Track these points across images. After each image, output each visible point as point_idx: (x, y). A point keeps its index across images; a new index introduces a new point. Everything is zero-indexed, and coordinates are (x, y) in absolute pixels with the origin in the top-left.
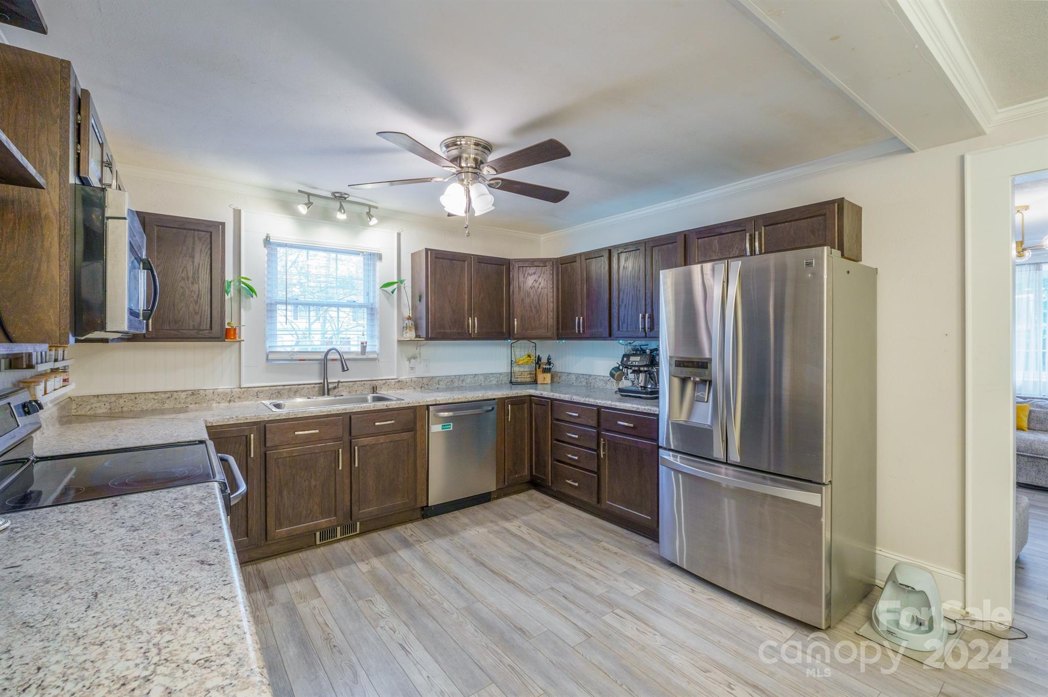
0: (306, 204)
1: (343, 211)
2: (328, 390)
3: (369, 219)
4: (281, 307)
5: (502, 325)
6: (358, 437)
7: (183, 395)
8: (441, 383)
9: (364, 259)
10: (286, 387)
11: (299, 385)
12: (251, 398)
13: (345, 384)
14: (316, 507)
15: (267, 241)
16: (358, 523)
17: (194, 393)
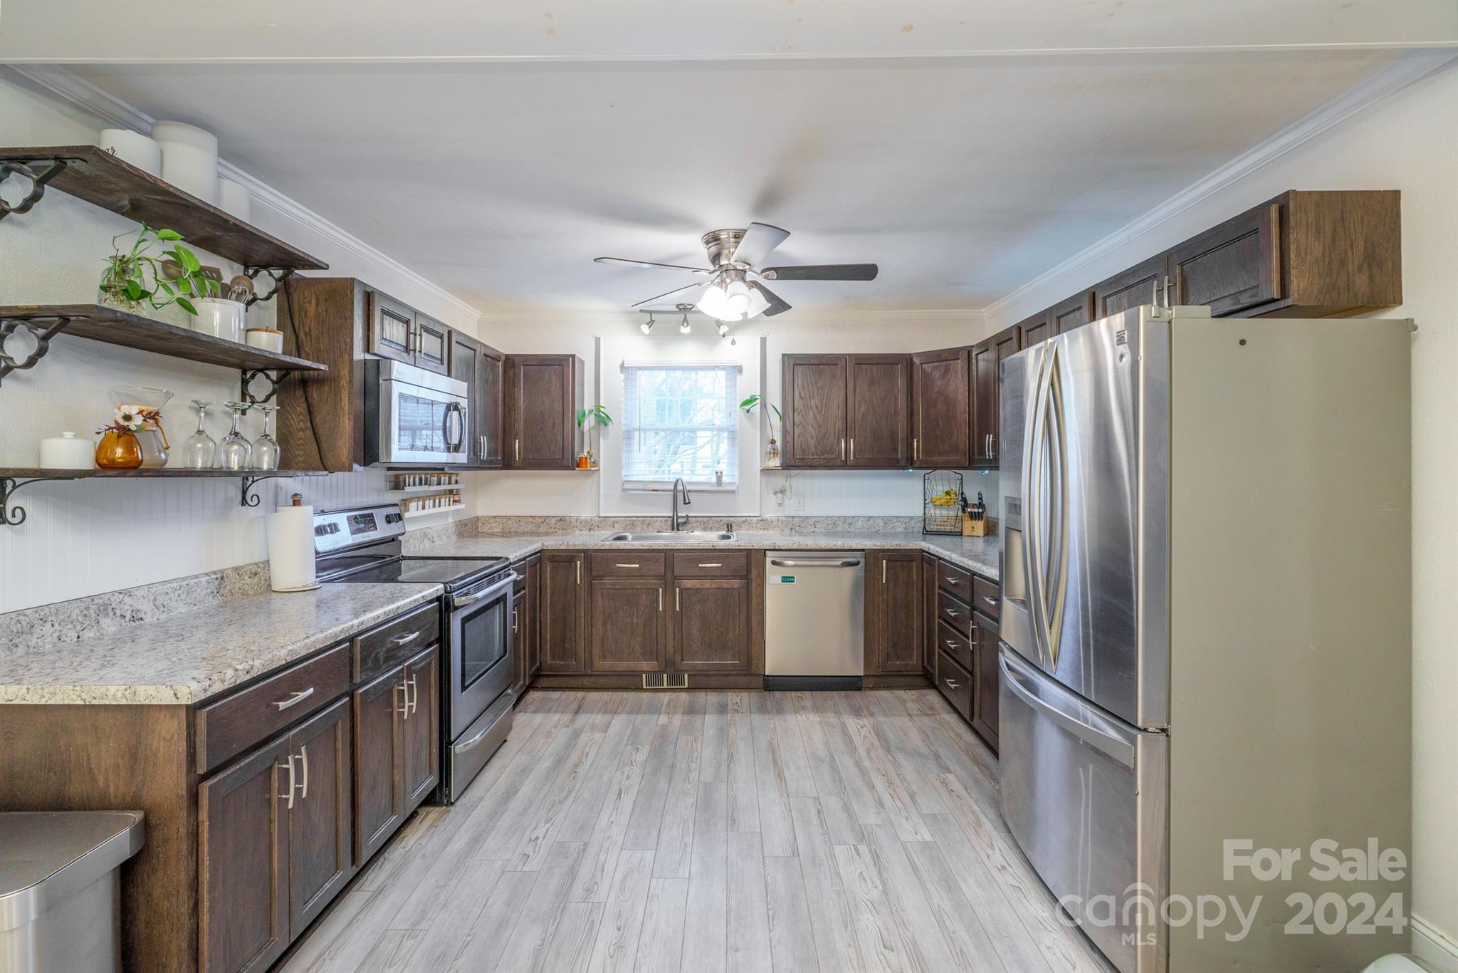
0: (647, 324)
1: (685, 324)
2: (678, 525)
3: (718, 328)
4: (637, 433)
5: (896, 450)
6: (680, 577)
7: (553, 521)
8: (818, 525)
9: (726, 375)
10: (640, 519)
11: (652, 517)
12: (608, 527)
13: (700, 519)
14: (637, 646)
15: (622, 366)
16: (686, 675)
17: (561, 519)
